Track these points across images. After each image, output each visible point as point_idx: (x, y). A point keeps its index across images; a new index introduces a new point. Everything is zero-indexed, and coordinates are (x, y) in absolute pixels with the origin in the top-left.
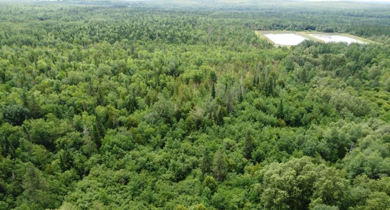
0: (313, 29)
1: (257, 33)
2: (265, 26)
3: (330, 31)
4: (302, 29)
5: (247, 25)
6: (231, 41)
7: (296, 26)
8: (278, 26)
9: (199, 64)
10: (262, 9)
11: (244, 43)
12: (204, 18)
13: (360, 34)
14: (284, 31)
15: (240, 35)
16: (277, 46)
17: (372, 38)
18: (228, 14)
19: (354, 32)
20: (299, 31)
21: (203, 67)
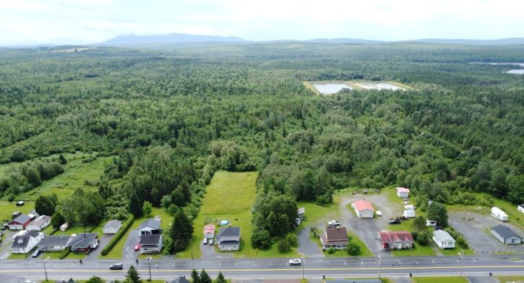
0: (361, 78)
1: (305, 83)
2: (315, 77)
3: (377, 80)
4: (351, 79)
5: (297, 76)
6: (280, 92)
7: (344, 76)
8: (327, 76)
9: (257, 106)
10: (320, 56)
11: (291, 93)
12: (254, 70)
13: (404, 81)
14: (333, 81)
15: (289, 86)
16: (318, 94)
17: (411, 84)
18: (278, 64)
19: (399, 80)
20: (347, 80)
21: (260, 108)
